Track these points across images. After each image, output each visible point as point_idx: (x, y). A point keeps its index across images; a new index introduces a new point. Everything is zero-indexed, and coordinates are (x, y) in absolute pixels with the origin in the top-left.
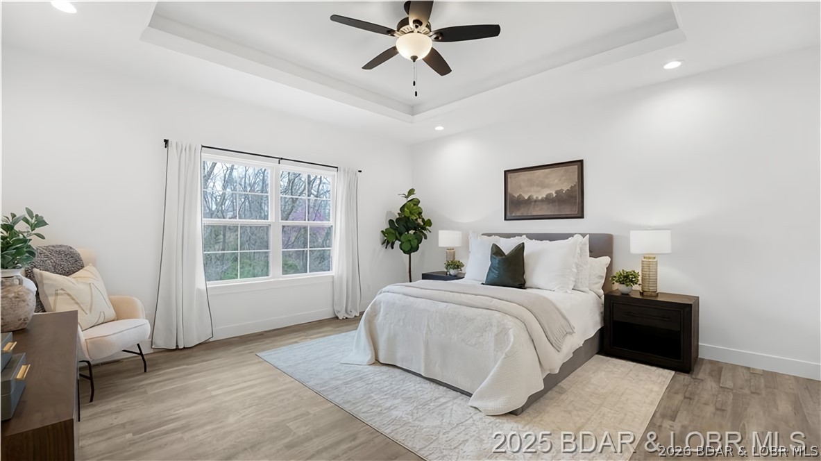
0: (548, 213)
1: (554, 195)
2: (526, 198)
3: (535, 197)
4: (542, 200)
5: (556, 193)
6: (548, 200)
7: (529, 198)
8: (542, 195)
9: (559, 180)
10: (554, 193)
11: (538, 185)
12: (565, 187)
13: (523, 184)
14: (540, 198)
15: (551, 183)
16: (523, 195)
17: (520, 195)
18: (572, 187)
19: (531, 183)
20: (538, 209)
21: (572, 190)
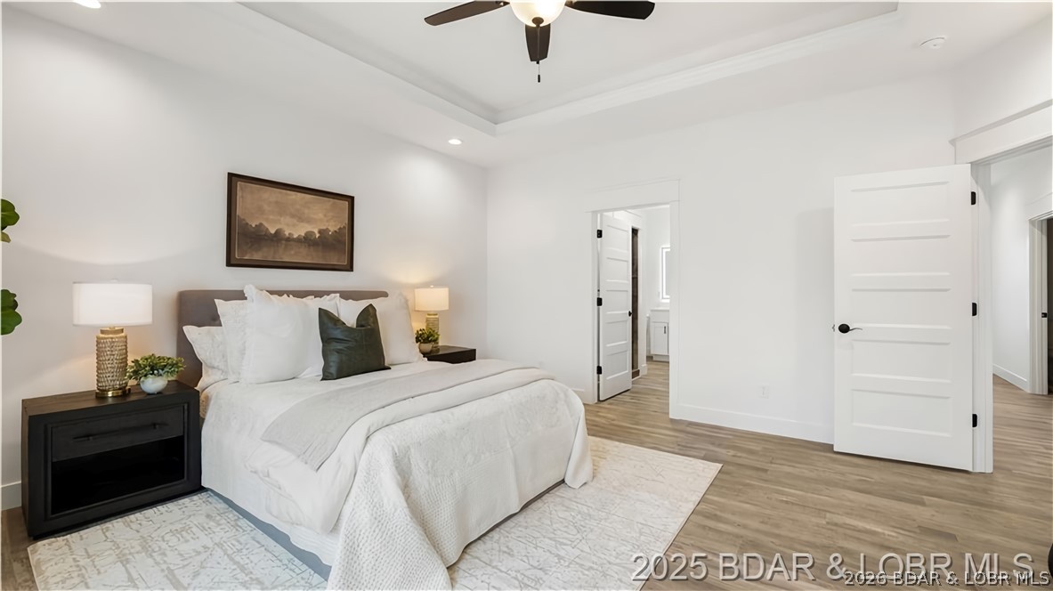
0: (308, 261)
1: (318, 235)
2: (273, 231)
3: (287, 233)
4: (299, 240)
5: (320, 232)
6: (307, 240)
7: (278, 232)
8: (299, 231)
9: (325, 216)
10: (316, 231)
11: (293, 216)
12: (333, 227)
13: (266, 207)
14: (295, 236)
15: (312, 216)
16: (266, 225)
17: (261, 224)
18: (340, 229)
19: (282, 210)
20: (293, 252)
21: (338, 233)
